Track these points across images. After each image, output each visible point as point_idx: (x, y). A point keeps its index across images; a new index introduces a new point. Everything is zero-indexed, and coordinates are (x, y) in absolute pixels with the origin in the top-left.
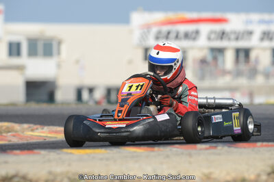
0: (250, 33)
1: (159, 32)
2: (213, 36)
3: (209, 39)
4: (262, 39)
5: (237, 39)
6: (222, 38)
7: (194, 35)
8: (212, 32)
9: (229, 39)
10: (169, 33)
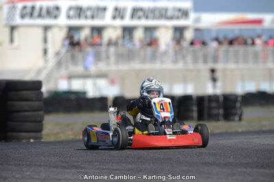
0: (105, 9)
1: (25, 8)
2: (72, 13)
3: (69, 17)
4: (114, 18)
5: (93, 17)
6: (79, 16)
7: (55, 12)
8: (70, 8)
9: (86, 17)
10: (33, 8)
